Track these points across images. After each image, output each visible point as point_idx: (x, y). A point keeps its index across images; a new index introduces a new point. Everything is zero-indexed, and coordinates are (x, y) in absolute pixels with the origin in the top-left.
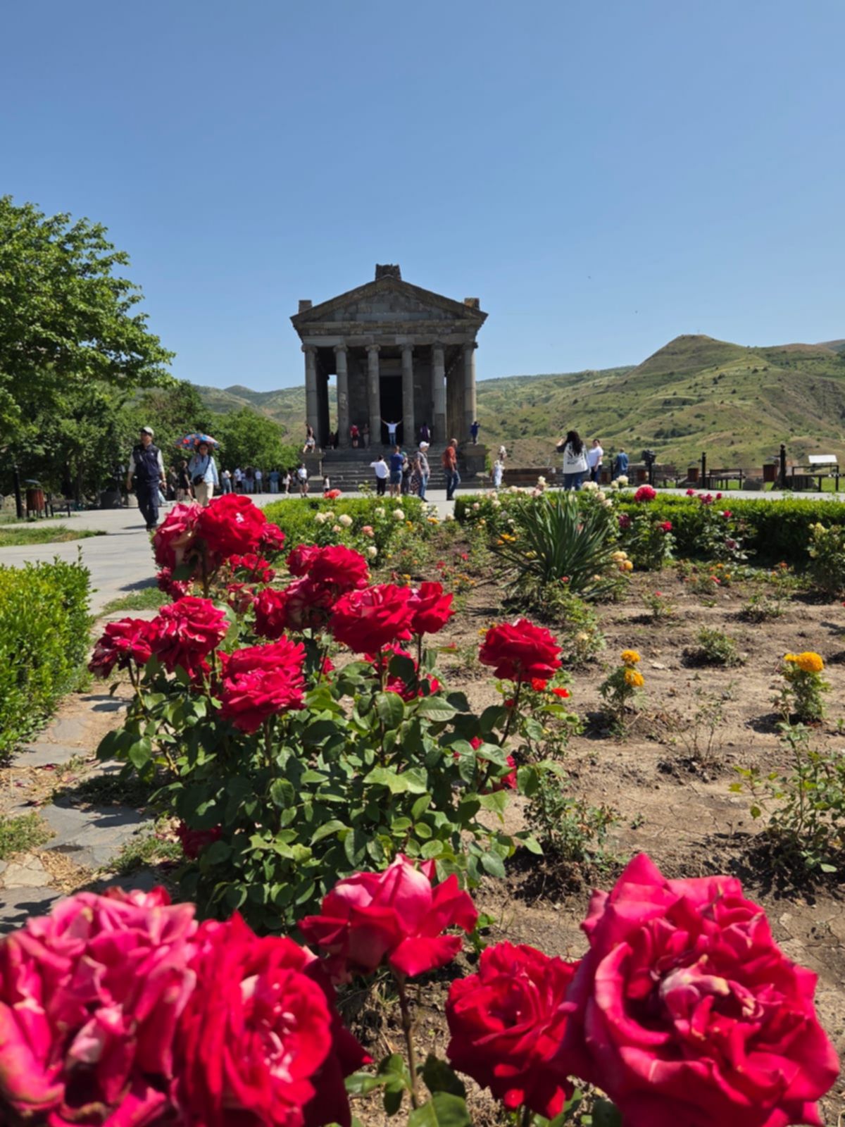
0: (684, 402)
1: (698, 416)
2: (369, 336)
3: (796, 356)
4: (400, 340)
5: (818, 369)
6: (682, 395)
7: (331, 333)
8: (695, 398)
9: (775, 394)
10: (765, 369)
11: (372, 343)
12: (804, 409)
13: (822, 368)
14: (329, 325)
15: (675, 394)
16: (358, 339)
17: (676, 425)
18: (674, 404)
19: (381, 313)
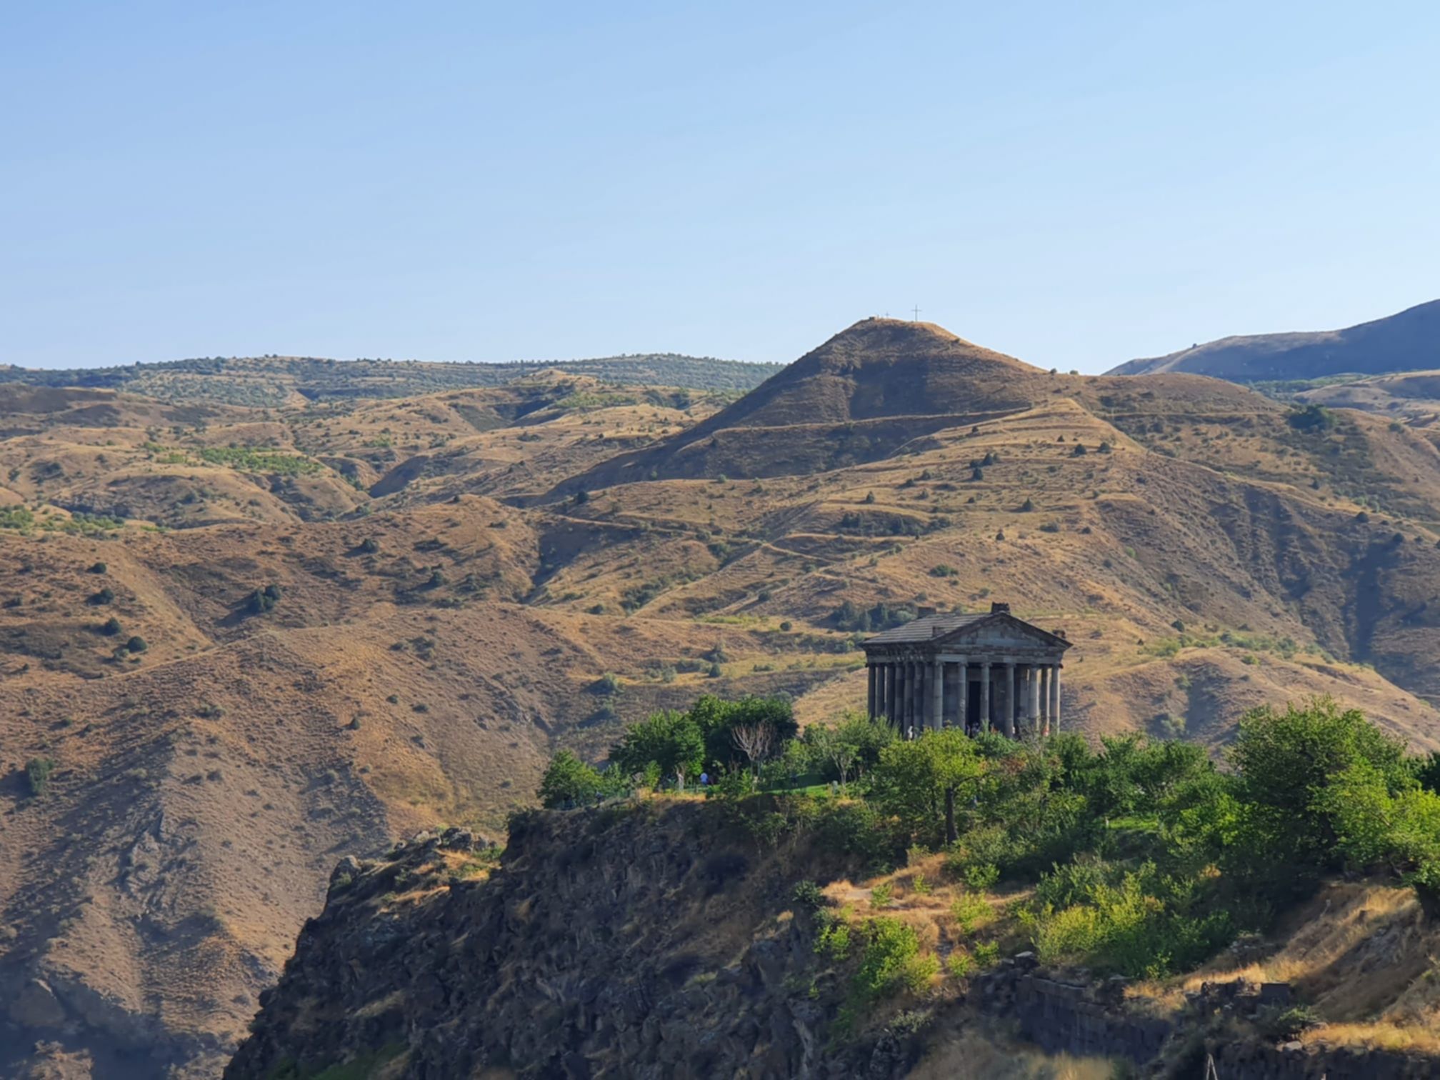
0: (896, 525)
1: (938, 572)
2: (985, 656)
3: (1178, 409)
4: (1007, 659)
5: (1237, 450)
6: (887, 502)
7: (958, 652)
8: (924, 517)
9: (1131, 521)
10: (1103, 448)
11: (986, 659)
12: (1204, 566)
13: (1249, 449)
14: (957, 646)
15: (869, 500)
16: (976, 657)
17: (883, 591)
18: (868, 531)
19: (992, 638)
